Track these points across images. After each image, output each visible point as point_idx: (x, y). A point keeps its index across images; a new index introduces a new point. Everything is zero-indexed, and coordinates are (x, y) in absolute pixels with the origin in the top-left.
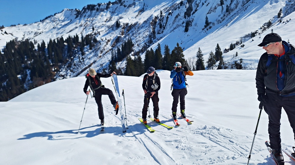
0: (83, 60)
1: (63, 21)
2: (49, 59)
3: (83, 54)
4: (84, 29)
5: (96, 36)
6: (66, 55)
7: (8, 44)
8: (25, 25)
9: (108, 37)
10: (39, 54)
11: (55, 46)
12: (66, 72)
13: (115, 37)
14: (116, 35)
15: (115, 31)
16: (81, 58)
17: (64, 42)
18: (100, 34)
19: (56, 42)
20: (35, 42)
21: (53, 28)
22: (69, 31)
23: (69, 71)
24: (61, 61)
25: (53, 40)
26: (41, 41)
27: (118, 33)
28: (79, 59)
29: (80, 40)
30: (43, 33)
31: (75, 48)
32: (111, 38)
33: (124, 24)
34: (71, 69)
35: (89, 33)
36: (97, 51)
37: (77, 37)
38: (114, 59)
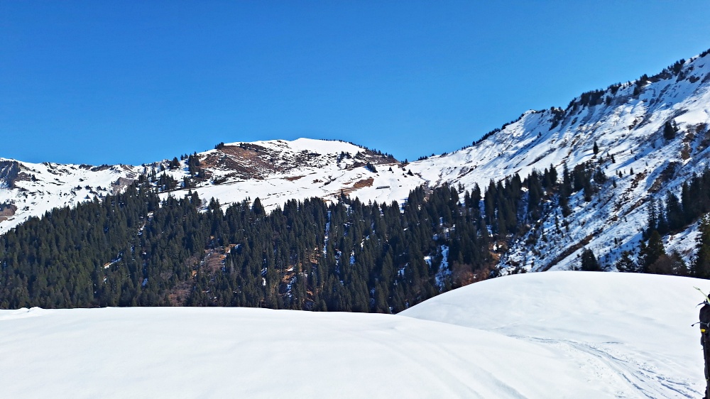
0: (567, 229)
1: (521, 139)
2: (488, 224)
3: (566, 212)
4: (572, 151)
5: (603, 167)
6: (524, 216)
7: (412, 194)
8: (444, 155)
9: (639, 167)
10: (468, 213)
11: (501, 195)
12: (524, 255)
13: (660, 164)
14: (662, 160)
15: (660, 148)
16: (561, 221)
17: (521, 185)
18: (614, 162)
19: (504, 186)
20: (461, 188)
21: (499, 155)
22: (533, 160)
23: (530, 253)
24: (512, 230)
25: (496, 181)
26: (473, 186)
27: (668, 154)
28: (557, 226)
29: (560, 178)
30: (477, 169)
31: (547, 197)
32: (647, 168)
33: (688, 127)
34: (537, 248)
35: (585, 160)
36: (605, 204)
37: (553, 172)
38: (657, 227)
